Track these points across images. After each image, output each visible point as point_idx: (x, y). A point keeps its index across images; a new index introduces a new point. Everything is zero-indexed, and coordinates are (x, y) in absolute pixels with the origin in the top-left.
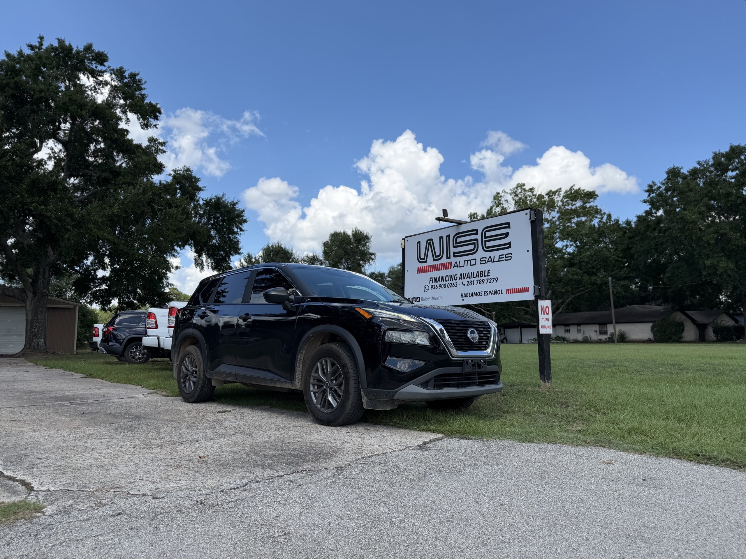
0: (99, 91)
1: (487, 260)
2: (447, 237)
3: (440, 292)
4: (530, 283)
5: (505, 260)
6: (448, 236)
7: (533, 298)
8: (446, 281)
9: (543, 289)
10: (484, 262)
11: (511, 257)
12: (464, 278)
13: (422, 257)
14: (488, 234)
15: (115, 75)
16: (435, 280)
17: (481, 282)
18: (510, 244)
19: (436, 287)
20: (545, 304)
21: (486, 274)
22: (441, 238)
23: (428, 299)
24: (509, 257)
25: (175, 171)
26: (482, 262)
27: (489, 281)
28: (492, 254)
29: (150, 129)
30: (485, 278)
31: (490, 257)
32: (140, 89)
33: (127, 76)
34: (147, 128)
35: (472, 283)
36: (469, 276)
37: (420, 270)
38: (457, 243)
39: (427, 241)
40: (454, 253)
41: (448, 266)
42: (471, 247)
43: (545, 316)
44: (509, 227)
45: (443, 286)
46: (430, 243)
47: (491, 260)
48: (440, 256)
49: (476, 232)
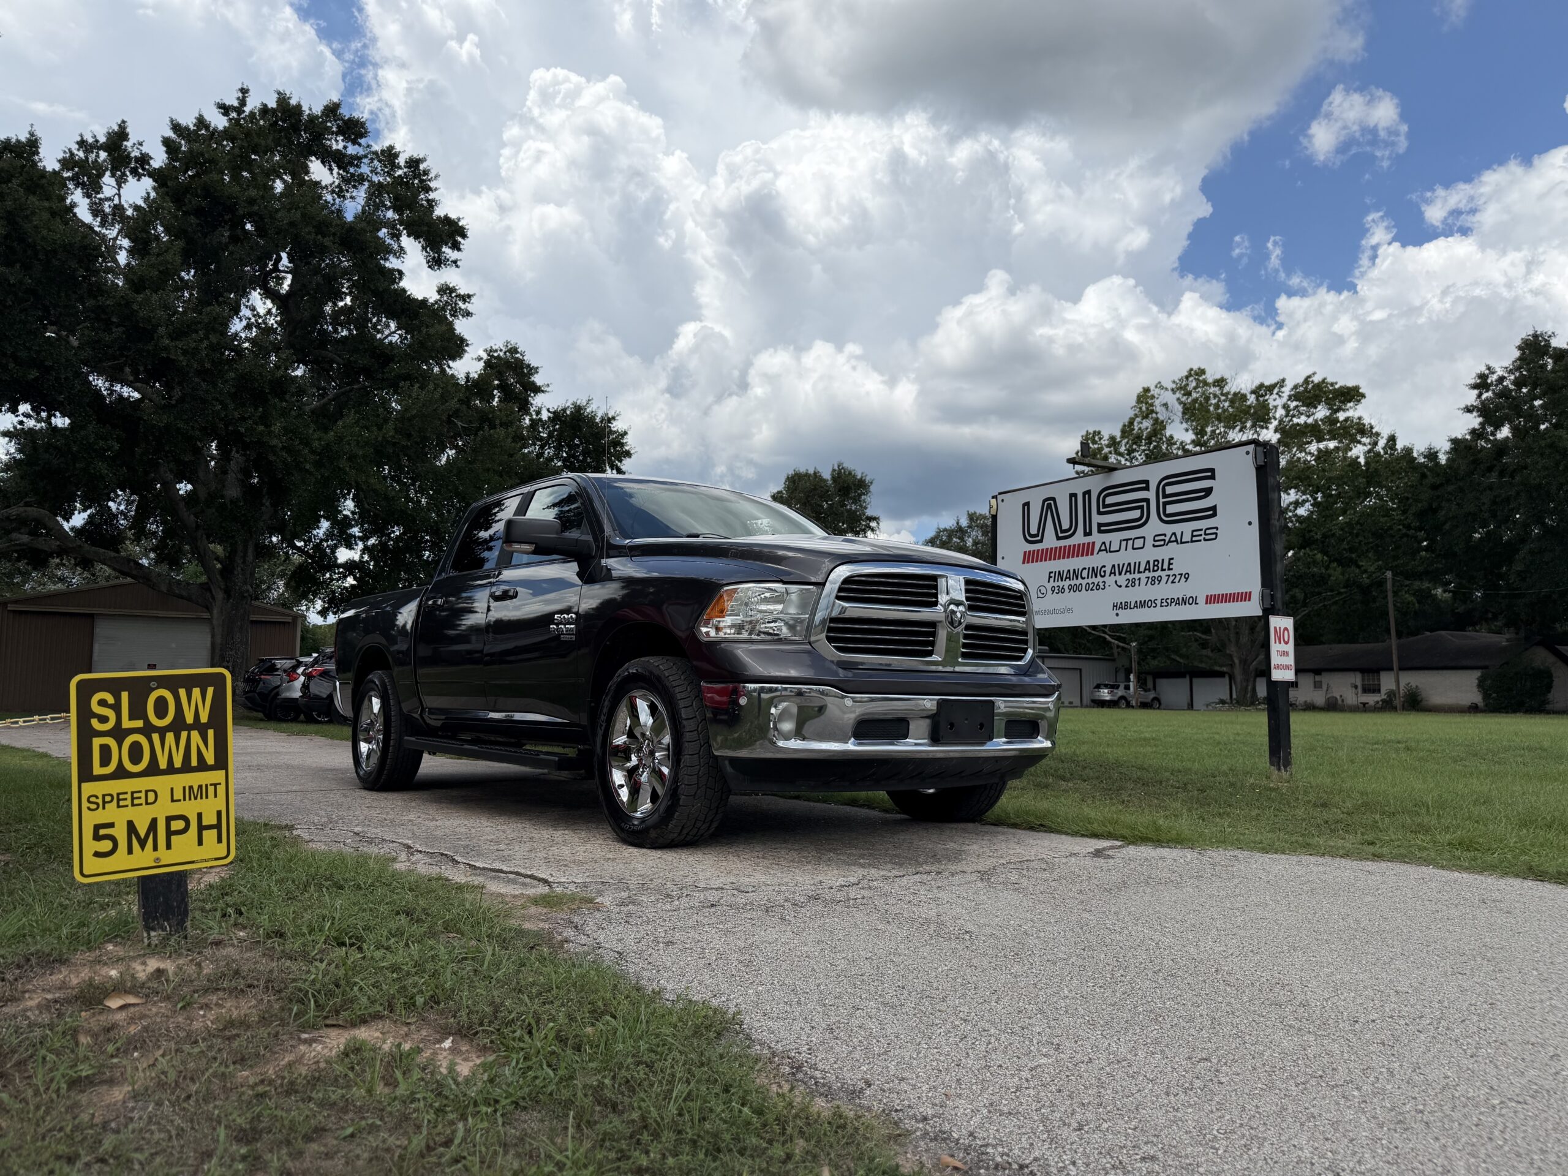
0: (348, 195)
1: (1167, 539)
2: (1084, 494)
3: (1069, 598)
4: (1254, 583)
5: (1205, 540)
6: (1088, 493)
7: (1260, 613)
8: (1083, 578)
9: (1279, 595)
10: (1162, 543)
11: (1216, 534)
12: (1120, 574)
13: (1034, 531)
14: (1170, 490)
15: (380, 161)
16: (1060, 576)
17: (1154, 581)
18: (1214, 508)
19: (1061, 591)
20: (1282, 623)
22: (1073, 496)
23: (1045, 613)
24: (1212, 535)
25: (490, 352)
26: (1156, 544)
27: (1171, 578)
28: (1177, 528)
29: (443, 269)
30: (1163, 574)
31: (1174, 534)
32: (428, 189)
33: (402, 164)
34: (440, 266)
35: (1137, 582)
36: (1129, 569)
37: (1030, 558)
38: (1105, 506)
39: (1044, 501)
40: (1100, 525)
41: (1087, 550)
42: (1136, 514)
43: (1282, 647)
44: (1213, 477)
45: (1076, 588)
46: (1050, 504)
47: (1177, 540)
48: (1069, 529)
49: (1145, 485)
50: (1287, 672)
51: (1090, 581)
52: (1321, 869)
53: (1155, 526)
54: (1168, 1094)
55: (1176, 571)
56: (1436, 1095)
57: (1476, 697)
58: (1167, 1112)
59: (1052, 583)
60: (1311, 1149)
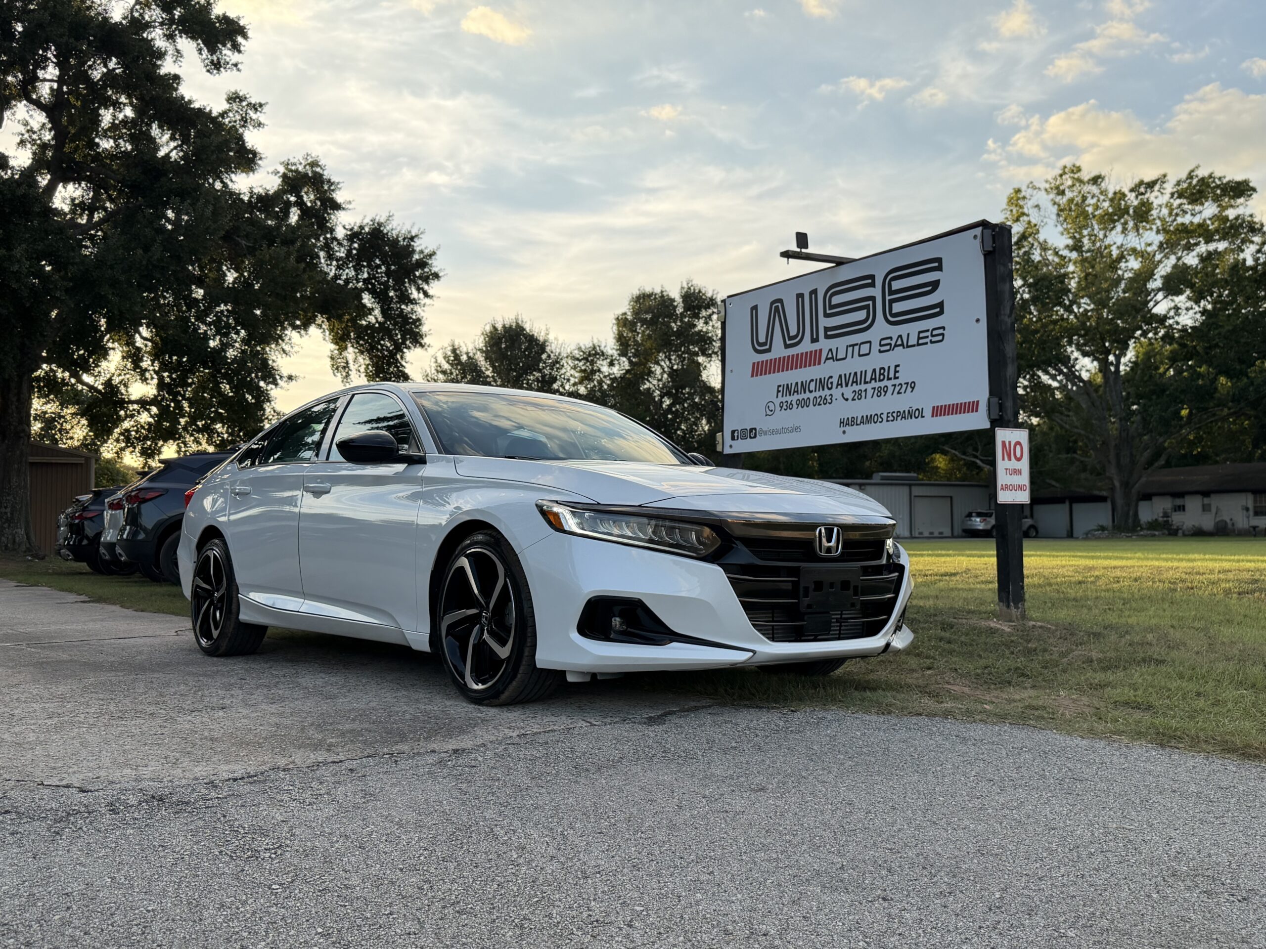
1: (893, 343)
2: (811, 294)
3: (797, 416)
4: (981, 392)
5: (932, 342)
6: (814, 292)
7: (987, 425)
8: (811, 392)
9: (1008, 404)
10: (888, 347)
11: (943, 335)
12: (847, 385)
14: (896, 285)
16: (788, 390)
17: (881, 392)
18: (941, 305)
19: (790, 406)
21: (892, 375)
22: (800, 296)
23: (774, 432)
24: (938, 336)
26: (883, 349)
27: (897, 388)
28: (903, 329)
30: (889, 383)
31: (900, 336)
35: (863, 394)
36: (856, 378)
37: (758, 370)
38: (831, 307)
39: (772, 303)
40: (826, 329)
41: (813, 359)
42: (861, 315)
43: (1013, 464)
44: (940, 268)
46: (777, 307)
47: (903, 343)
48: (796, 337)
49: (870, 280)
50: (1019, 493)
51: (817, 394)
53: (881, 329)
55: (903, 378)
59: (780, 399)
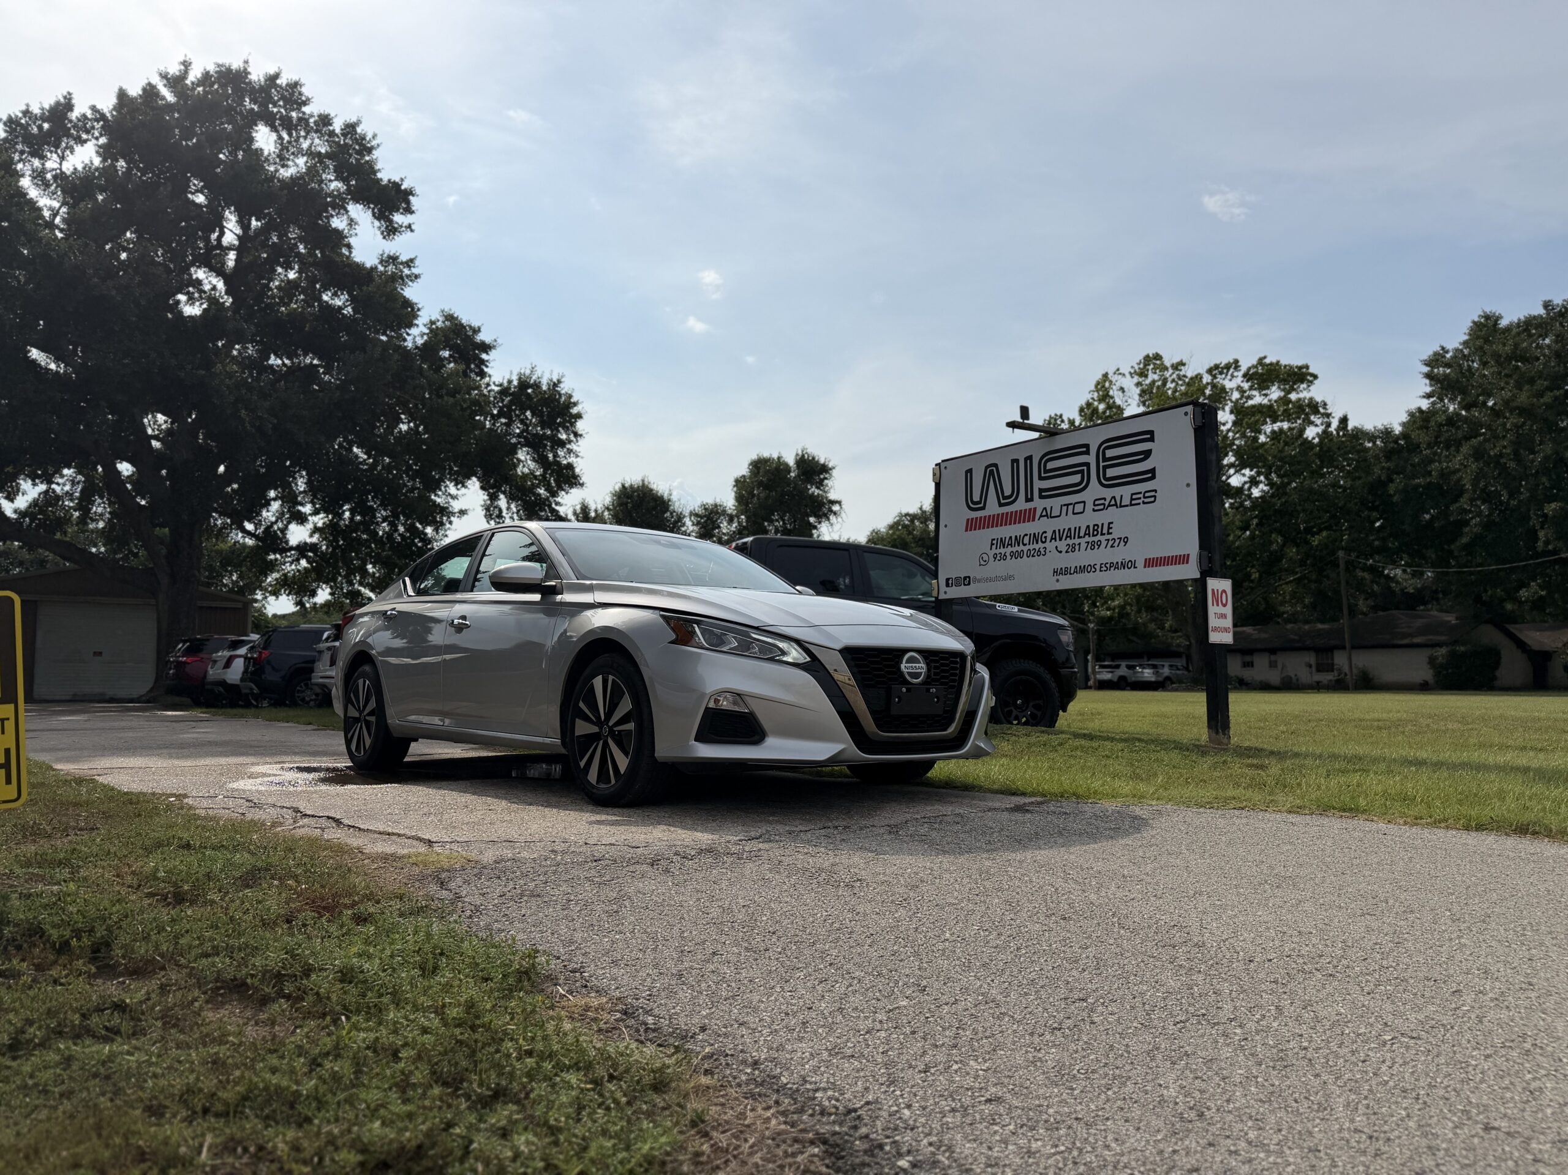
2: (1026, 459)
3: (1011, 566)
4: (1191, 545)
5: (1144, 503)
7: (1198, 576)
8: (1025, 545)
10: (1102, 507)
11: (1155, 497)
12: (1061, 539)
13: (976, 498)
14: (1110, 453)
16: (1002, 543)
17: (1093, 546)
18: (1153, 471)
19: (1004, 557)
20: (1220, 586)
21: (1105, 531)
22: (1015, 461)
23: (989, 580)
24: (1151, 497)
26: (1096, 508)
27: (1111, 543)
30: (1103, 538)
32: (368, 152)
33: (338, 131)
34: (390, 233)
35: (1077, 547)
36: (1069, 534)
37: (972, 525)
38: (1046, 471)
39: (987, 468)
40: (1041, 490)
42: (1077, 478)
43: (1220, 609)
44: (1152, 439)
45: (1018, 555)
46: (992, 471)
47: (1116, 504)
48: (1010, 497)
49: (1086, 449)
50: (1225, 634)
51: (1031, 547)
52: (1244, 821)
53: (1095, 490)
54: (1032, 1034)
55: (1115, 535)
56: (1324, 1032)
57: (1426, 674)
58: (1027, 1052)
59: (994, 551)
60: (1178, 1089)
